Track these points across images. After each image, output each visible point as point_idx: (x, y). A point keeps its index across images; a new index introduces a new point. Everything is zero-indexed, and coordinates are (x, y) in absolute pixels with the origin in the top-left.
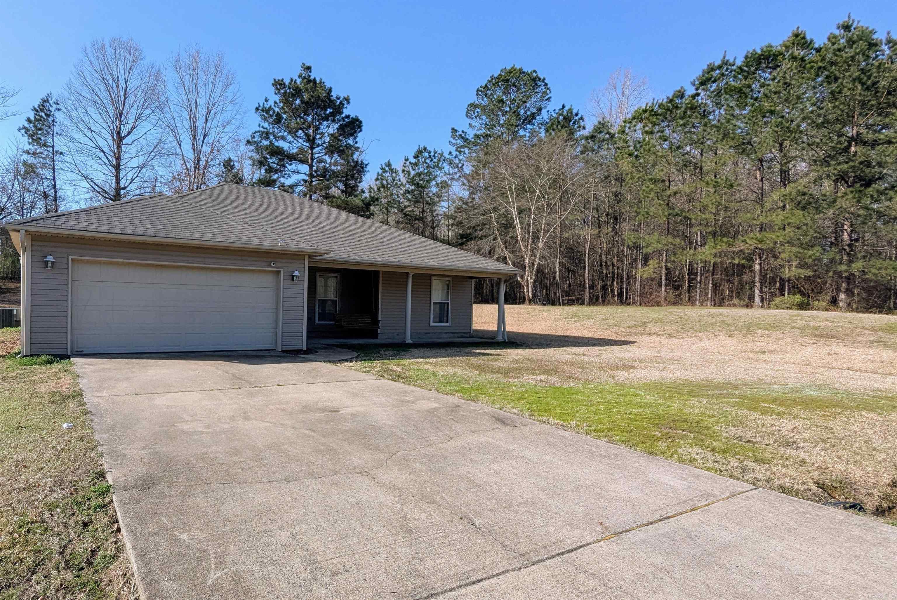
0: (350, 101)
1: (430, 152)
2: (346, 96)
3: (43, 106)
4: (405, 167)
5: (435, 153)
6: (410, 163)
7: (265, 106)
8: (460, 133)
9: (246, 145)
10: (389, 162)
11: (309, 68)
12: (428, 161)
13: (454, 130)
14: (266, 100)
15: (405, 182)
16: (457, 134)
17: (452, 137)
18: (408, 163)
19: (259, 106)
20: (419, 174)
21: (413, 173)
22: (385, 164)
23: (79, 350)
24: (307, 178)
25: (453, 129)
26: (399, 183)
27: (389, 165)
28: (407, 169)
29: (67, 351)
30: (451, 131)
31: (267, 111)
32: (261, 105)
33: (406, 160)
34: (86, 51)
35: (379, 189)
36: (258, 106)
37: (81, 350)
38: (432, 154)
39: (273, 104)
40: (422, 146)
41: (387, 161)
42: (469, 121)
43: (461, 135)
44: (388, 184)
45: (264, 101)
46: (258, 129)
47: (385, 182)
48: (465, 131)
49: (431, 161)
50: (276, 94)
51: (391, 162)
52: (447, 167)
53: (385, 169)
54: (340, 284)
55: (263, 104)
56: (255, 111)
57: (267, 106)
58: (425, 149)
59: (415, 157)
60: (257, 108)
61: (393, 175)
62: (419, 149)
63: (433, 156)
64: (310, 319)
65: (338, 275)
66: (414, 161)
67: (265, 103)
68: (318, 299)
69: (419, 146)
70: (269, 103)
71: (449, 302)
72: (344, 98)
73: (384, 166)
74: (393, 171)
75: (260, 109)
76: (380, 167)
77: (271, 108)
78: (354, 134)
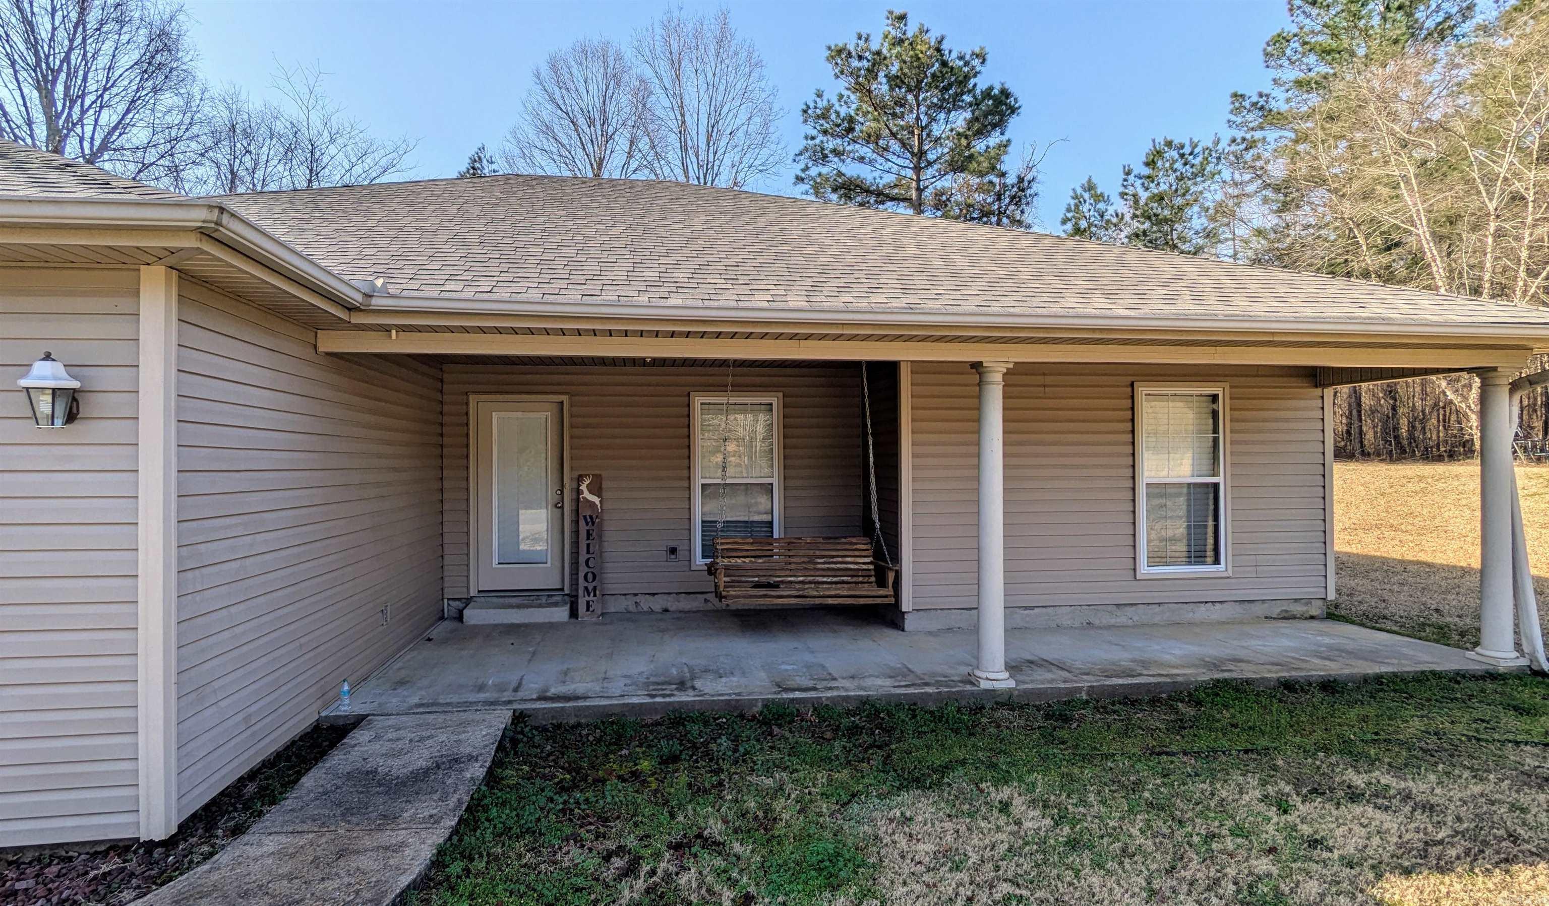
0: (988, 57)
1: (1181, 148)
2: (977, 51)
3: (473, 168)
4: (1125, 187)
5: (1193, 146)
6: (1137, 176)
7: (820, 105)
8: (1255, 99)
9: (795, 184)
10: (1090, 180)
11: (902, 18)
12: (1178, 165)
13: (1238, 97)
14: (820, 95)
15: (1127, 216)
16: (1247, 104)
17: (1231, 112)
18: (1131, 178)
19: (808, 107)
20: (1159, 197)
21: (1144, 196)
22: (1083, 187)
25: (1235, 95)
26: (1115, 219)
27: (1090, 187)
28: (1130, 190)
30: (1226, 105)
31: (824, 114)
32: (812, 105)
33: (1128, 173)
34: (538, 76)
36: (804, 107)
38: (1187, 150)
39: (834, 100)
40: (1160, 140)
41: (1084, 181)
42: (1272, 73)
43: (1254, 104)
44: (1090, 225)
45: (814, 97)
47: (1083, 224)
48: (1265, 92)
49: (1185, 164)
50: (836, 76)
51: (1095, 180)
53: (1082, 196)
54: (787, 428)
55: (815, 102)
56: (801, 119)
57: (822, 104)
58: (1169, 144)
59: (1147, 164)
60: (805, 111)
61: (1101, 206)
62: (1154, 147)
63: (1191, 154)
64: (673, 551)
65: (774, 401)
66: (1147, 171)
67: (818, 100)
68: (698, 481)
69: (1154, 141)
70: (825, 98)
71: (1219, 479)
72: (973, 54)
73: (1079, 191)
74: (1099, 198)
75: (810, 112)
76: (1072, 194)
77: (828, 109)
78: (1000, 124)
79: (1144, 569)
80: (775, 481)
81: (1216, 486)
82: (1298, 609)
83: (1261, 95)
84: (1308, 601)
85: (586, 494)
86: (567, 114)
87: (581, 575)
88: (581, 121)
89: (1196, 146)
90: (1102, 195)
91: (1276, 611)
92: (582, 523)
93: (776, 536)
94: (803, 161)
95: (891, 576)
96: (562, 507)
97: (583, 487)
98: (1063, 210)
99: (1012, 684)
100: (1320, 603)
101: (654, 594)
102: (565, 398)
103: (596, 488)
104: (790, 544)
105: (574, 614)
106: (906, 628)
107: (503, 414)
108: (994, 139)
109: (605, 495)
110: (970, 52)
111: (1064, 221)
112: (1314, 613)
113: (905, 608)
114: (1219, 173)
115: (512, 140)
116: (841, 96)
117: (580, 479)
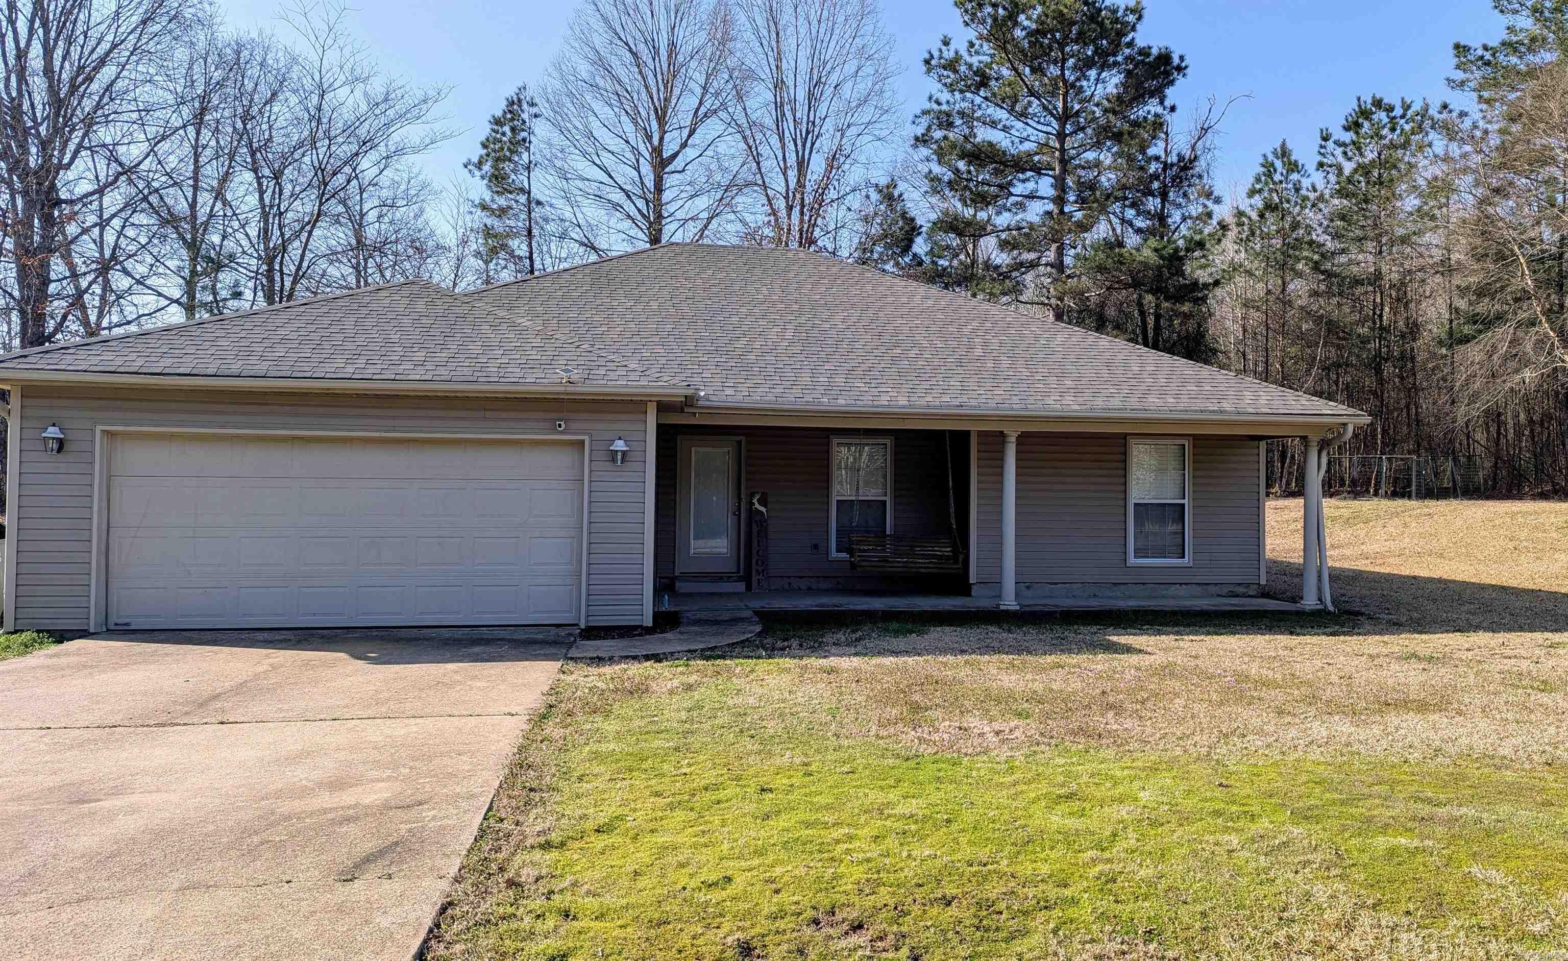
0: (1145, 13)
1: (1390, 109)
4: (1324, 155)
5: (1406, 107)
6: (1338, 143)
7: (946, 54)
8: (1480, 52)
10: (1283, 145)
12: (1387, 132)
13: (1460, 49)
14: (946, 43)
15: (1327, 192)
16: (1472, 57)
18: (1330, 144)
19: (932, 57)
20: (1364, 170)
21: (1348, 167)
22: (1275, 153)
23: (119, 621)
24: (1051, 207)
25: (1457, 46)
26: (1312, 196)
27: (1284, 153)
28: (1328, 160)
29: (88, 625)
30: (1452, 52)
31: (952, 65)
32: (936, 54)
33: (1325, 139)
35: (1262, 216)
36: (927, 56)
37: (127, 620)
38: (1398, 111)
39: (963, 49)
40: (1367, 98)
41: (1278, 145)
43: (1481, 58)
45: (939, 44)
46: (927, 106)
50: (967, 24)
51: (1289, 145)
52: (1439, 144)
53: (1272, 165)
54: (897, 463)
55: (940, 51)
56: (924, 69)
57: (949, 54)
58: (1378, 103)
59: (1347, 129)
60: (927, 62)
61: (1294, 176)
62: (1360, 106)
63: (1403, 117)
64: (816, 547)
65: (888, 442)
66: (1348, 137)
67: (944, 48)
68: (835, 498)
69: (1359, 99)
70: (953, 47)
71: (1186, 501)
72: (1127, 9)
73: (1271, 157)
74: (1293, 167)
75: (933, 62)
76: (1262, 160)
77: (957, 58)
78: (1159, 93)
79: (1132, 560)
80: (887, 499)
81: (1183, 505)
82: (1241, 590)
83: (1486, 48)
84: (1248, 585)
85: (757, 506)
86: (627, 44)
87: (754, 561)
88: (645, 54)
89: (1409, 107)
90: (1296, 164)
91: (1225, 590)
92: (754, 526)
93: (888, 532)
94: (924, 122)
95: (961, 557)
96: (739, 515)
97: (755, 501)
98: (1252, 180)
99: (1018, 608)
100: (1256, 587)
101: (801, 577)
102: (743, 438)
103: (762, 502)
104: (897, 538)
105: (749, 587)
106: (973, 593)
107: (700, 449)
108: (1152, 107)
109: (769, 506)
110: (1123, 7)
111: (1252, 193)
112: (1251, 593)
113: (971, 581)
114: (1430, 145)
115: (555, 74)
116: (972, 45)
117: (752, 495)
